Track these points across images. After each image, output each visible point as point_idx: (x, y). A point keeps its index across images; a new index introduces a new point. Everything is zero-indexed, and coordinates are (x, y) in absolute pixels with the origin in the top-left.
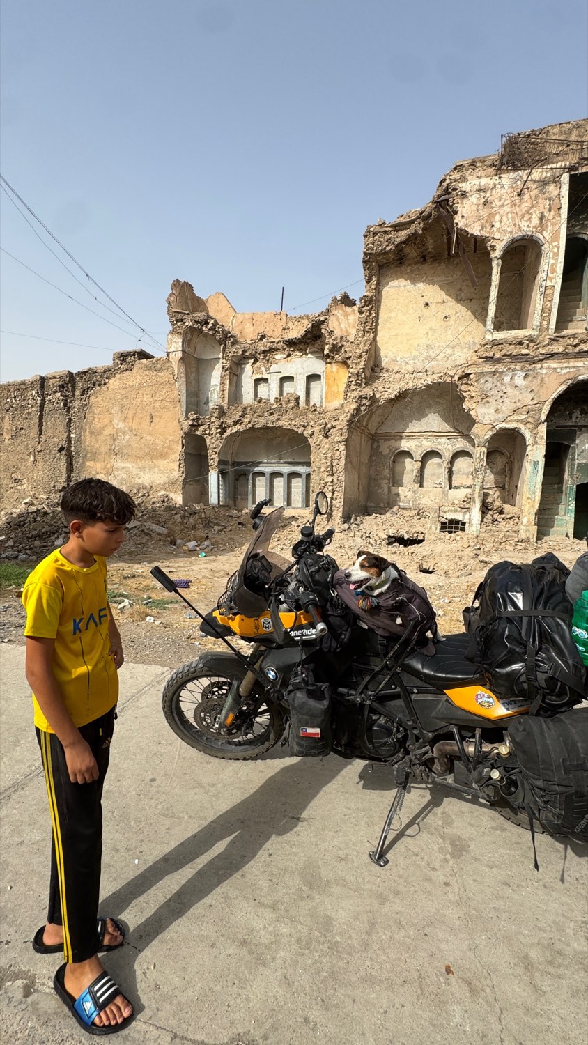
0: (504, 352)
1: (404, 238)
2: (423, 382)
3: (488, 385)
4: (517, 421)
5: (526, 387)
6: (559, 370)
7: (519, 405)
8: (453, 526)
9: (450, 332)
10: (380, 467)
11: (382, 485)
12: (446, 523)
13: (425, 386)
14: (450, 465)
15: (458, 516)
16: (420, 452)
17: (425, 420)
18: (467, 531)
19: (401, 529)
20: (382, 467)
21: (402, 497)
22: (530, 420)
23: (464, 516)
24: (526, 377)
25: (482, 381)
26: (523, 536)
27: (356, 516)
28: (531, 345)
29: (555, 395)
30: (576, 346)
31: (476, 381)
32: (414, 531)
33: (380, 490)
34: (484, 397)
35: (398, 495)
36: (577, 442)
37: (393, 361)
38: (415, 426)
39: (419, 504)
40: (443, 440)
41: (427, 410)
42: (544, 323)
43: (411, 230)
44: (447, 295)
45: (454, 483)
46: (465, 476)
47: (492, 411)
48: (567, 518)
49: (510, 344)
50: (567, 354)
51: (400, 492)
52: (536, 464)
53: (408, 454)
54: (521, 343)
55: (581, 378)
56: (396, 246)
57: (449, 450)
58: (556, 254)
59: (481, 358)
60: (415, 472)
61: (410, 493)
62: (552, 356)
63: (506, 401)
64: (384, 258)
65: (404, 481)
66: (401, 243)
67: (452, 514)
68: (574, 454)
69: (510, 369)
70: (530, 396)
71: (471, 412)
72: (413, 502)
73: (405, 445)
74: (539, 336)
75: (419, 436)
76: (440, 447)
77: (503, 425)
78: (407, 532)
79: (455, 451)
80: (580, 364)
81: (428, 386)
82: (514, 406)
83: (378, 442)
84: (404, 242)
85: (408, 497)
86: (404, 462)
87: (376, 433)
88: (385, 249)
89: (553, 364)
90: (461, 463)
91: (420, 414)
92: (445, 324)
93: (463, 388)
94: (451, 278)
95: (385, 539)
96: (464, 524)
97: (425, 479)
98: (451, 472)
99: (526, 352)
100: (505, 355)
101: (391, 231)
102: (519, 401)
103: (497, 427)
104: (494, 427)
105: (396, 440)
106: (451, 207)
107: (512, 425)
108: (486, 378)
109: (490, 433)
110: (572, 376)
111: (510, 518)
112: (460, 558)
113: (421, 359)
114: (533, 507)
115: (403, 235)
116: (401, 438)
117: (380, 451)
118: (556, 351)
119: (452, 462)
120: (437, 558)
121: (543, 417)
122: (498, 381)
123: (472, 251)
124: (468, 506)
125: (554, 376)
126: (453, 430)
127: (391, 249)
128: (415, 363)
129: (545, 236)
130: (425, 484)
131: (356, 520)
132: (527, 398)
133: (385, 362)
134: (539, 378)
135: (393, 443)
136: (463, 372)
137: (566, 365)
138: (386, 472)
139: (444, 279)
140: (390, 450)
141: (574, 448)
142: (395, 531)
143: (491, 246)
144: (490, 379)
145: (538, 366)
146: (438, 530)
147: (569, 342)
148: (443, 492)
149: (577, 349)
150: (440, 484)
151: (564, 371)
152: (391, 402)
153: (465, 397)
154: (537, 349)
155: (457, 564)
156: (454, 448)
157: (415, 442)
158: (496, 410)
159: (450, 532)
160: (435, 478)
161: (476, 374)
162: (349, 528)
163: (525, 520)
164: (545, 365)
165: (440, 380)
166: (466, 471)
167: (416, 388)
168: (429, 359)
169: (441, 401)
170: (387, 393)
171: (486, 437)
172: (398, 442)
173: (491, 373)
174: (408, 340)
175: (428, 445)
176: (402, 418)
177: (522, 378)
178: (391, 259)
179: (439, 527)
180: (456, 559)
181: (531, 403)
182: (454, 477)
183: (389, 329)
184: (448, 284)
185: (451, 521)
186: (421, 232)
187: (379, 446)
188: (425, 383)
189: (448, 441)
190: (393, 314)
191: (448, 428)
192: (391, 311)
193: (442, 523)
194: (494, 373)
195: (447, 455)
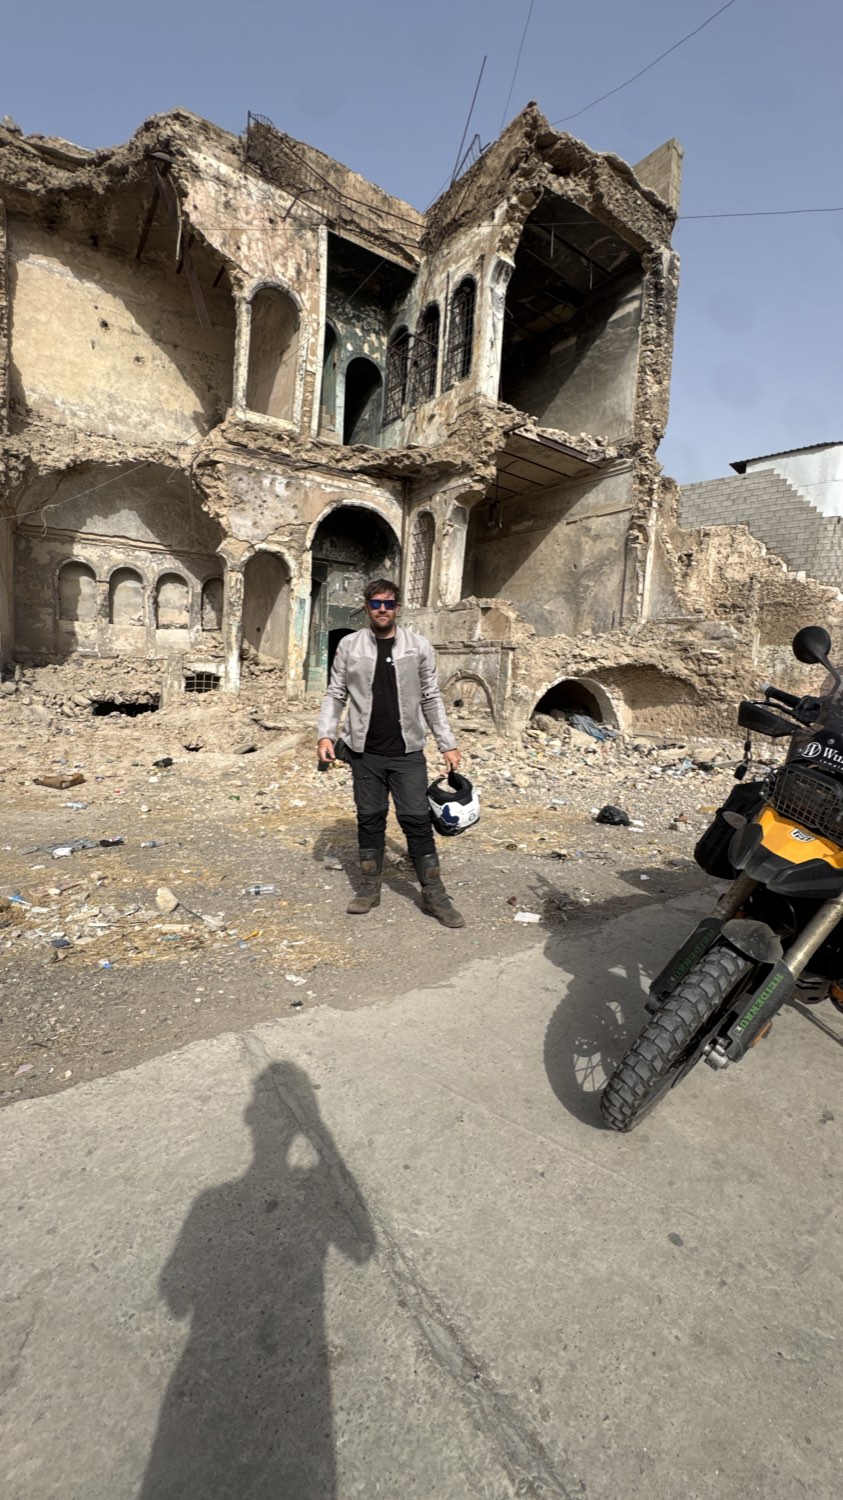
0: (260, 443)
1: (67, 185)
2: (117, 454)
3: (243, 485)
4: (279, 543)
5: (289, 499)
6: (323, 487)
7: (281, 521)
8: (203, 683)
9: (145, 385)
10: (35, 585)
11: (42, 616)
12: (192, 678)
13: (121, 462)
14: (155, 593)
15: (211, 668)
16: (106, 567)
17: (114, 518)
18: (223, 690)
19: (109, 688)
20: (39, 587)
21: (80, 638)
22: (293, 544)
23: (218, 667)
24: (288, 485)
25: (235, 478)
26: (291, 692)
27: (22, 668)
28: (292, 444)
29: (320, 518)
30: (338, 461)
31: (227, 475)
32: (131, 690)
33: (39, 625)
34: (239, 501)
35: (73, 634)
36: (329, 579)
37: (49, 402)
38: (96, 525)
39: (111, 649)
40: (143, 554)
41: (117, 502)
42: (306, 419)
43: (83, 176)
44: (137, 322)
45: (163, 620)
46: (177, 611)
47: (250, 523)
48: (320, 670)
49: (267, 435)
50: (331, 469)
51: (77, 629)
52: (302, 602)
53: (87, 569)
54: (280, 438)
55: (345, 502)
56: (50, 191)
57: (153, 570)
58: (316, 332)
59: (231, 443)
60: (99, 599)
61: (95, 631)
62: (314, 466)
63: (266, 513)
64: (18, 201)
65: (79, 612)
66: (60, 190)
67: (201, 665)
68: (325, 594)
69: (269, 469)
70: (293, 513)
71: (221, 520)
72: (100, 646)
73: (81, 552)
74: (300, 434)
75: (104, 541)
76: (139, 564)
77: (263, 546)
78: (121, 694)
79: (162, 573)
80: (344, 485)
81: (126, 465)
82: (274, 522)
83: (28, 541)
84: (67, 193)
85: (91, 638)
86: (78, 581)
87: (22, 524)
88: (24, 184)
89: (315, 477)
90: (170, 592)
91: (107, 508)
92: (137, 370)
93: (206, 480)
94: (142, 297)
95: (89, 705)
96: (217, 679)
97: (114, 610)
98: (156, 604)
99: (286, 451)
100: (262, 448)
101: (35, 156)
102: (282, 516)
103: (256, 547)
104: (252, 546)
105: (63, 543)
106: (176, 179)
107: (275, 548)
108: (241, 475)
109: (247, 555)
110: (336, 498)
111: (270, 671)
112: (232, 727)
113: (101, 415)
114: (301, 656)
115: (61, 178)
116: (72, 540)
117: (32, 556)
118: (319, 461)
119: (157, 589)
120: (198, 730)
121: (308, 544)
122: (255, 482)
123: (175, 270)
124: (222, 654)
125: (318, 493)
126: (158, 541)
127: (37, 191)
128: (89, 417)
129: (304, 299)
130: (115, 619)
131: (24, 675)
132: (291, 515)
133: (31, 399)
134: (303, 491)
135: (56, 547)
136: (207, 456)
137: (330, 482)
138: (48, 594)
139: (132, 293)
140: (52, 558)
141: (325, 587)
142: (99, 693)
143: (236, 278)
144: (245, 478)
145: (301, 474)
146: (183, 689)
147: (332, 453)
148: (148, 633)
149: (340, 465)
150: (139, 620)
151: (328, 490)
152: (60, 475)
153: (207, 496)
154: (298, 451)
155: (229, 735)
156: (161, 568)
157: (98, 551)
158: (255, 524)
159: (200, 691)
160: (131, 610)
161: (226, 464)
162: (17, 690)
163: (292, 673)
164: (309, 476)
165: (151, 459)
166: (178, 603)
167: (104, 462)
168: (112, 417)
169: (142, 493)
170: (49, 457)
171: (243, 559)
172: (67, 546)
173: (246, 468)
174: (74, 375)
175: (119, 558)
176: (74, 507)
177: (283, 486)
178: (32, 211)
179: (183, 685)
180: (226, 729)
181: (295, 522)
182: (161, 611)
183: (37, 342)
184: (138, 305)
185: (200, 676)
186: (101, 191)
187: (29, 549)
188: (120, 457)
189: (150, 556)
190: (43, 318)
191: (152, 537)
192: (37, 310)
193: (187, 678)
194: (251, 470)
195: (151, 577)
